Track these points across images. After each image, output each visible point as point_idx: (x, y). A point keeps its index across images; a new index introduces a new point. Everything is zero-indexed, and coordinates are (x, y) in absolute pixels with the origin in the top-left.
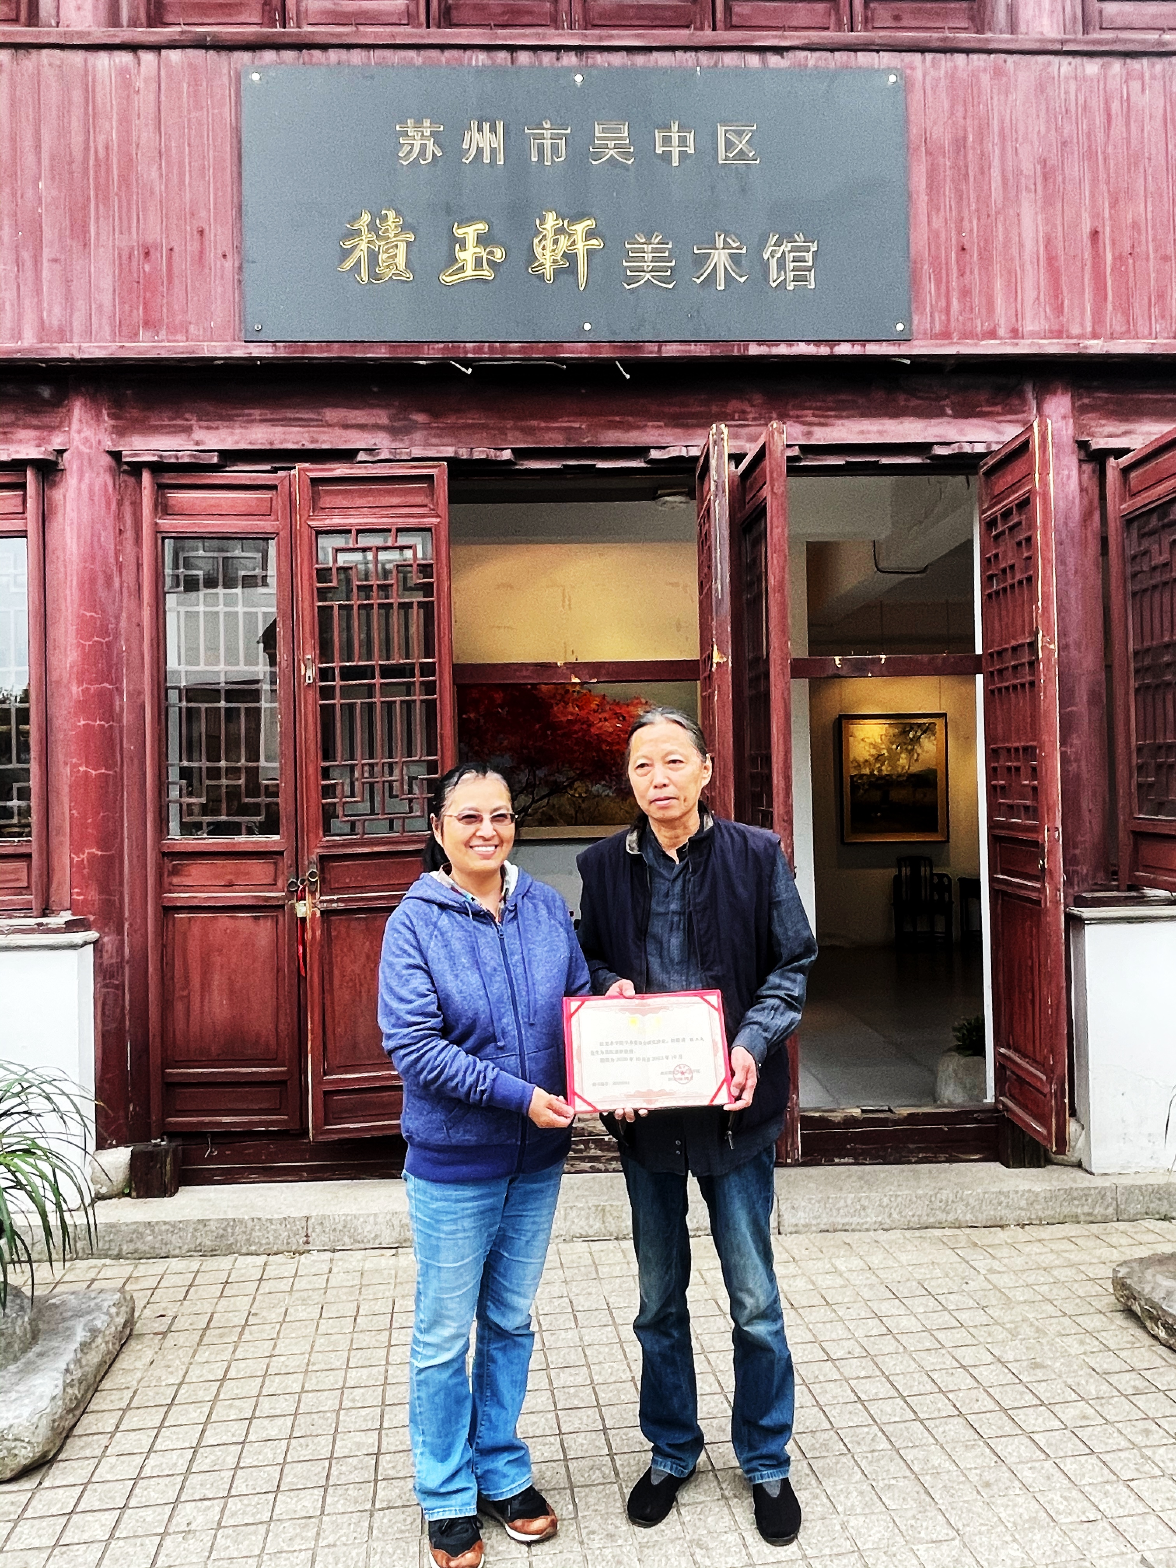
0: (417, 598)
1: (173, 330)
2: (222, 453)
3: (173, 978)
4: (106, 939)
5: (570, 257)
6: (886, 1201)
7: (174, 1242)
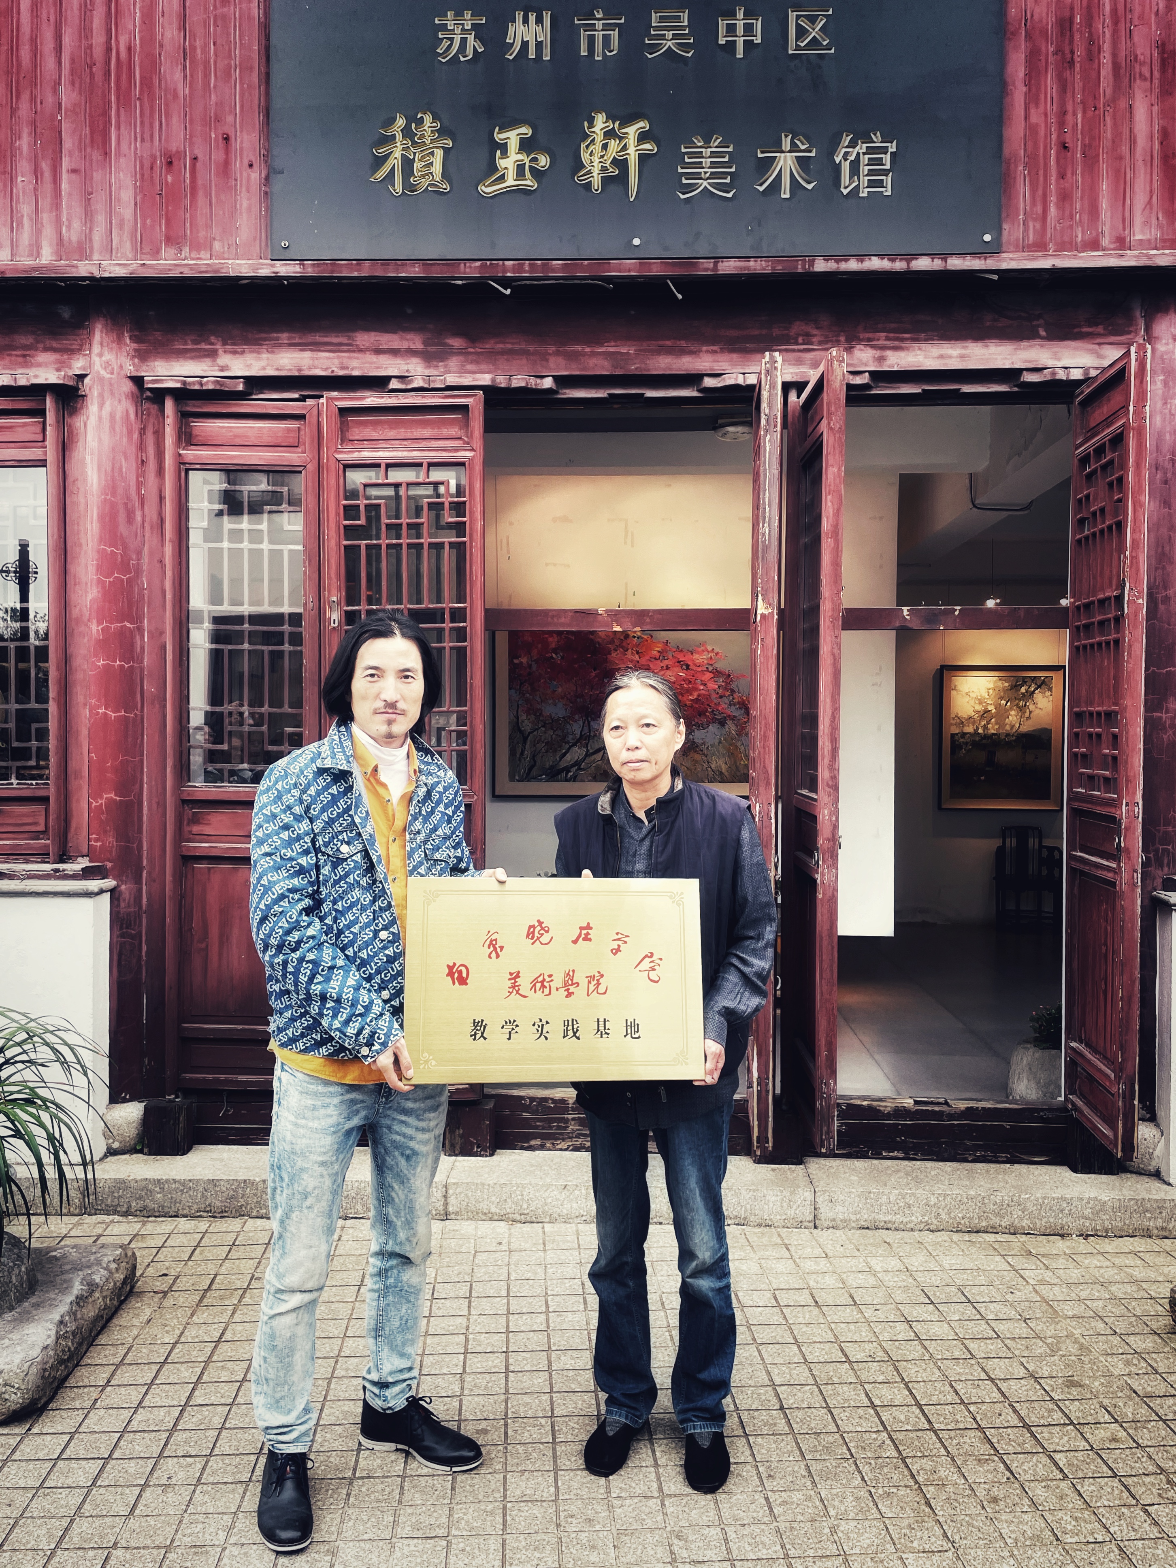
0: (448, 538)
1: (196, 246)
2: (251, 381)
3: (191, 929)
4: (123, 887)
5: (621, 164)
6: (933, 1200)
7: (184, 1201)
